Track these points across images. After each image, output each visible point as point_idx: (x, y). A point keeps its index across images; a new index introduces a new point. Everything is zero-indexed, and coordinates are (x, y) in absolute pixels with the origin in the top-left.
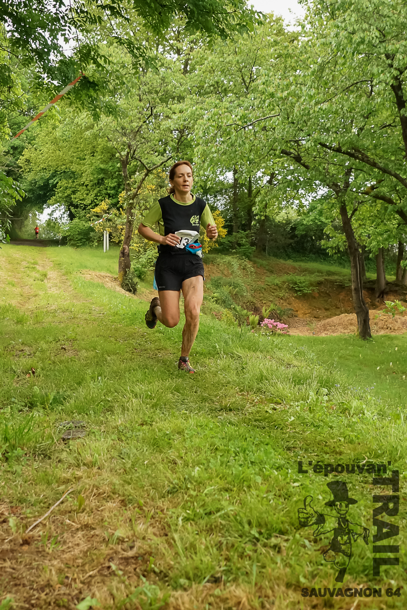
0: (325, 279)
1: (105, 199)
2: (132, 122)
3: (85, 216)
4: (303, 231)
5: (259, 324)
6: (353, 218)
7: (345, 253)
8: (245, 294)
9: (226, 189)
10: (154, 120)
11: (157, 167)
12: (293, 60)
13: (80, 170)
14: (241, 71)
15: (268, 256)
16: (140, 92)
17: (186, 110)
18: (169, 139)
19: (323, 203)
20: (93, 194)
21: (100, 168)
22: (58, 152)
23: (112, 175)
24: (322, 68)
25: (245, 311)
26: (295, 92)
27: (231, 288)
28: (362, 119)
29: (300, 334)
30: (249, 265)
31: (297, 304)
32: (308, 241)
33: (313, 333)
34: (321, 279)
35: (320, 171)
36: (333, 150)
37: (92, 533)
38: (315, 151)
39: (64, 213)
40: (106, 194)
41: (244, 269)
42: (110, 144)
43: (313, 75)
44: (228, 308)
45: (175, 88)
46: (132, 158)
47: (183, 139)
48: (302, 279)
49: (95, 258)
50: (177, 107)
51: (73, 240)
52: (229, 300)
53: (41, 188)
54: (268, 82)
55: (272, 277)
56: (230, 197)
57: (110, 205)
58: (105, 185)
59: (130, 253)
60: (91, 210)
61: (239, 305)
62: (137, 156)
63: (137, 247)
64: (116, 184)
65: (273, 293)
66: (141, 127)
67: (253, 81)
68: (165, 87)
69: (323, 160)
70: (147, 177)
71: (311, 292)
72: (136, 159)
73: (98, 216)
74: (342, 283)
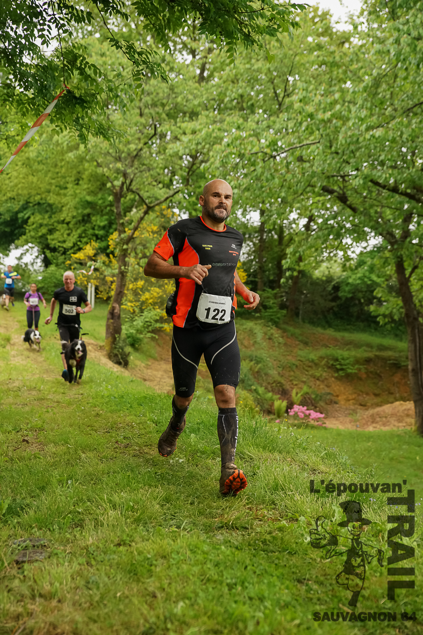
0: (376, 355)
1: (91, 242)
2: (129, 143)
3: (64, 263)
4: (349, 292)
5: (287, 412)
6: (414, 276)
7: (400, 322)
8: (271, 372)
9: (250, 235)
10: (158, 141)
11: (161, 203)
12: (340, 71)
13: (60, 203)
14: (272, 83)
15: (301, 323)
16: (142, 105)
17: (199, 130)
18: (177, 167)
19: (375, 256)
20: (76, 234)
21: (87, 201)
22: (31, 177)
23: (102, 211)
25: (270, 394)
26: (341, 113)
27: (252, 363)
29: (341, 427)
30: (275, 333)
31: (338, 387)
32: (355, 305)
33: (357, 426)
34: (370, 355)
35: (370, 216)
36: (388, 190)
38: (365, 189)
39: (37, 257)
40: (93, 235)
41: (270, 339)
42: (100, 170)
43: (365, 91)
44: (247, 390)
45: (187, 101)
46: (128, 189)
47: (195, 167)
48: (346, 354)
52: (249, 379)
53: (6, 223)
54: (307, 99)
55: (306, 351)
56: (254, 244)
57: (97, 250)
58: (92, 223)
59: (121, 313)
60: (72, 255)
61: (261, 386)
62: (134, 187)
63: (132, 306)
64: (106, 222)
65: (307, 371)
66: (141, 149)
67: (288, 96)
68: (174, 98)
69: (375, 202)
70: (147, 216)
71: (356, 371)
72: (133, 192)
73: (82, 264)
74: (397, 361)
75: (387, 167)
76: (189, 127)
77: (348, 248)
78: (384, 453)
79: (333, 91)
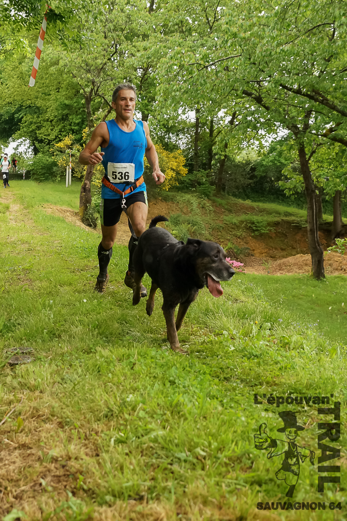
0: (282, 220)
1: (68, 135)
2: (96, 58)
3: (48, 151)
4: (263, 172)
6: (312, 159)
7: (302, 194)
8: (203, 232)
9: (188, 129)
10: (118, 58)
13: (45, 106)
14: (205, 11)
15: (227, 195)
16: (106, 30)
17: (149, 48)
18: (133, 77)
19: (283, 144)
20: (57, 129)
21: (65, 104)
22: (23, 87)
23: (77, 112)
24: (284, 11)
26: (257, 33)
27: (189, 225)
28: (323, 62)
29: (256, 273)
30: (208, 204)
31: (254, 244)
32: (267, 182)
33: (268, 273)
34: (278, 219)
35: (280, 112)
36: (293, 92)
37: (29, 452)
38: (276, 93)
39: (29, 148)
40: (70, 130)
41: (203, 207)
42: (75, 80)
43: (276, 17)
45: (140, 26)
46: (95, 94)
47: (146, 76)
48: (260, 219)
49: (57, 193)
50: (141, 44)
51: (36, 174)
53: (6, 122)
54: (231, 23)
55: (230, 216)
56: (191, 136)
57: (73, 140)
58: (69, 121)
59: (91, 188)
60: (55, 145)
62: (100, 92)
64: (80, 120)
65: (231, 232)
67: (217, 21)
68: (130, 25)
69: (283, 102)
70: (109, 114)
71: (268, 232)
72: (100, 96)
73: (61, 151)
74: (298, 224)
75: (293, 74)
76: (142, 45)
77: (262, 138)
78: (288, 292)
79: (252, 17)
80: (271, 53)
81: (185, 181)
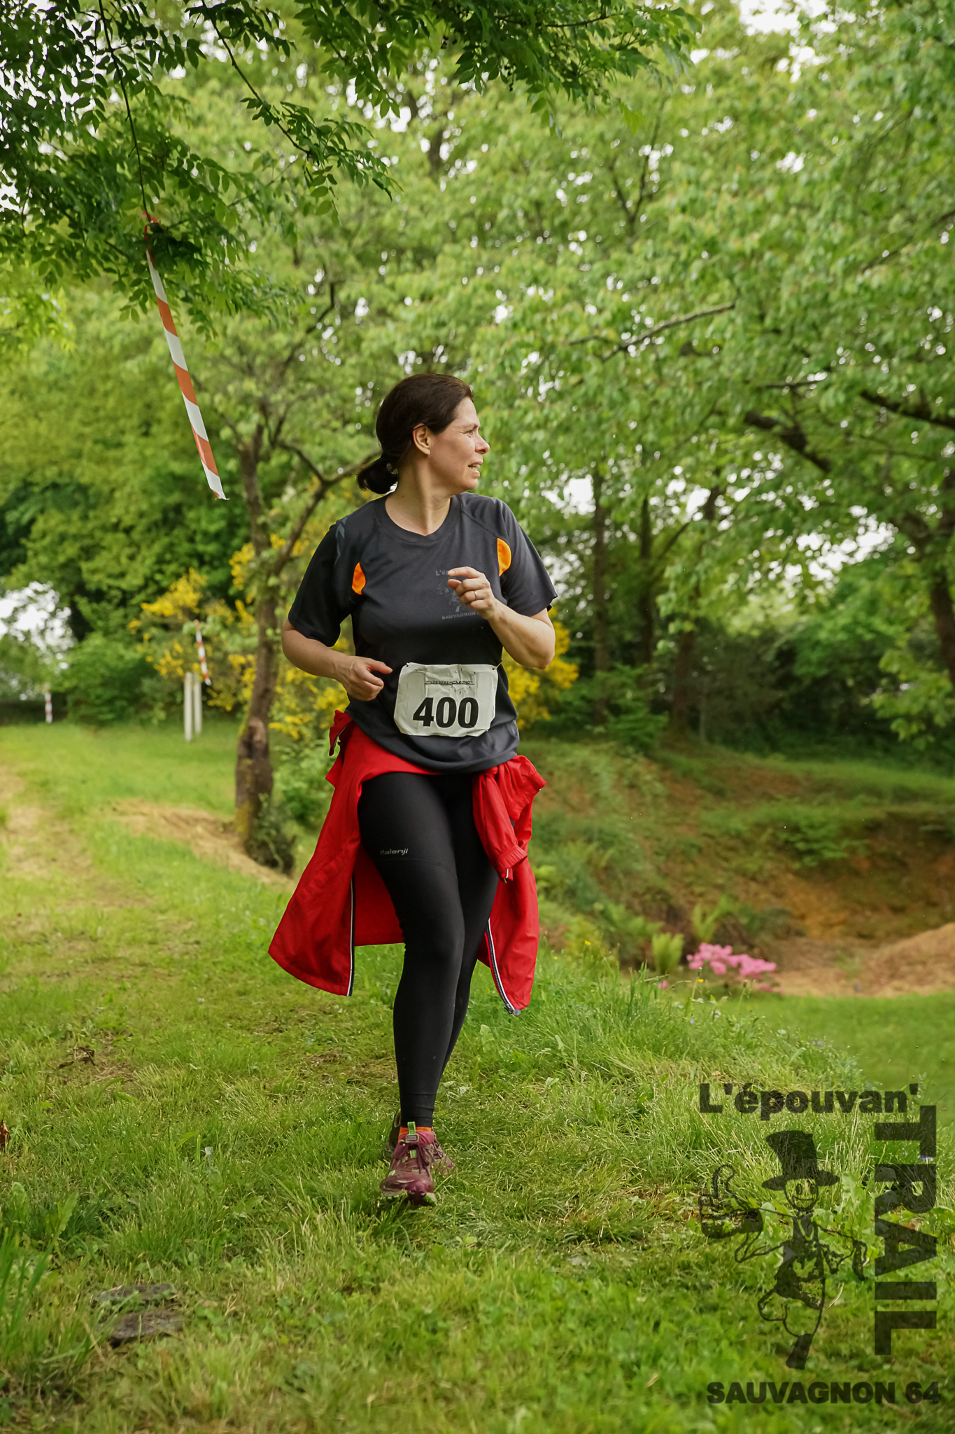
0: (892, 815)
1: (187, 572)
3: (123, 626)
4: (821, 663)
5: (684, 961)
8: (638, 867)
9: (570, 536)
10: (338, 321)
12: (774, 131)
13: (106, 481)
14: (611, 168)
15: (705, 744)
17: (440, 292)
19: (878, 573)
20: (148, 556)
21: (172, 474)
22: (32, 423)
24: (864, 157)
25: (638, 922)
26: (782, 233)
27: (592, 847)
29: (815, 992)
30: (647, 773)
31: (802, 896)
32: (833, 694)
33: (856, 989)
34: (876, 812)
35: (864, 479)
36: (905, 413)
38: (846, 413)
39: (53, 615)
40: (191, 556)
41: (632, 786)
43: (838, 179)
44: (584, 912)
45: (406, 223)
46: (274, 443)
48: (817, 813)
49: (159, 762)
50: (411, 280)
51: (85, 702)
52: (586, 887)
54: (698, 205)
55: (721, 811)
56: (581, 558)
57: (203, 590)
58: (187, 527)
59: (272, 742)
60: (145, 606)
61: (617, 902)
62: (287, 436)
63: (295, 725)
64: (221, 524)
65: (726, 860)
66: (301, 345)
67: (651, 197)
68: (373, 218)
69: (872, 445)
70: (321, 504)
71: (845, 855)
72: (285, 447)
73: (166, 626)
74: (941, 823)
75: (902, 360)
76: (415, 285)
77: (813, 558)
78: (925, 1051)
79: (759, 181)
80: (827, 296)
81: (570, 704)
